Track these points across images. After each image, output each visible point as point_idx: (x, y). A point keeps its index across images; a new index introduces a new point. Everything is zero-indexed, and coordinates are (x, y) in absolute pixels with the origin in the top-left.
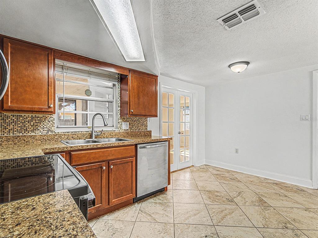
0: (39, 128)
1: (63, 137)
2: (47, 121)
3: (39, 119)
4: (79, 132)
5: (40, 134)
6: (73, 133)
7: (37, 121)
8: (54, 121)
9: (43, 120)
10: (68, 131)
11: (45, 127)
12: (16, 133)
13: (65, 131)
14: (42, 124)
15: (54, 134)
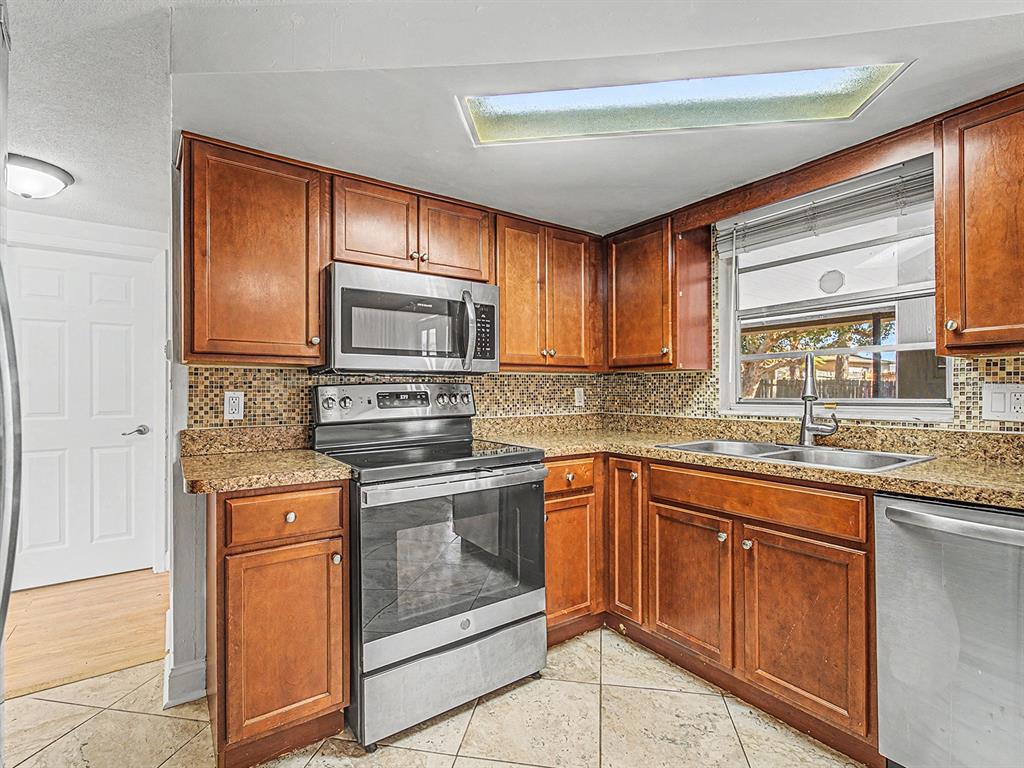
0: (690, 403)
1: (734, 428)
2: (704, 385)
3: (690, 380)
4: (778, 419)
5: (693, 416)
6: (761, 420)
7: (688, 387)
8: (717, 386)
9: (698, 383)
10: (747, 413)
11: (701, 399)
12: (657, 410)
13: (741, 413)
14: (695, 393)
15: (717, 418)
